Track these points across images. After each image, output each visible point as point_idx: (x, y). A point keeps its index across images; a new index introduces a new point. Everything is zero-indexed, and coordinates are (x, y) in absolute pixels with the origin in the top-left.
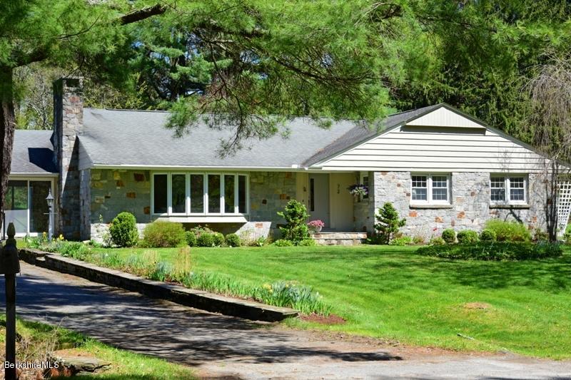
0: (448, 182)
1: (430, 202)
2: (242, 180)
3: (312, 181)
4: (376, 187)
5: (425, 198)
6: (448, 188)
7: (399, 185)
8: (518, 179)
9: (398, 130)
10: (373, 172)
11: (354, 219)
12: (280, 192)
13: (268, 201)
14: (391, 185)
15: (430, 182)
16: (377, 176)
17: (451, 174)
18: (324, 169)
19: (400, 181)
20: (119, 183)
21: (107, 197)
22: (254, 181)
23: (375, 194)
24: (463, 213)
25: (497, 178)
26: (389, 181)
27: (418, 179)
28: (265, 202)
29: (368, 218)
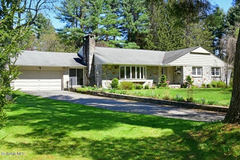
0: (201, 69)
1: (197, 75)
2: (142, 68)
3: (162, 69)
4: (184, 71)
5: (195, 74)
6: (201, 71)
7: (189, 70)
8: (218, 68)
9: (189, 53)
10: (183, 66)
11: (174, 81)
12: (155, 72)
13: (151, 75)
14: (188, 70)
15: (196, 69)
16: (184, 67)
17: (202, 67)
18: (171, 65)
19: (190, 69)
20: (110, 69)
21: (107, 74)
22: (148, 69)
23: (184, 73)
24: (205, 79)
25: (213, 68)
26: (187, 69)
27: (194, 68)
28: (150, 75)
29: (180, 80)
